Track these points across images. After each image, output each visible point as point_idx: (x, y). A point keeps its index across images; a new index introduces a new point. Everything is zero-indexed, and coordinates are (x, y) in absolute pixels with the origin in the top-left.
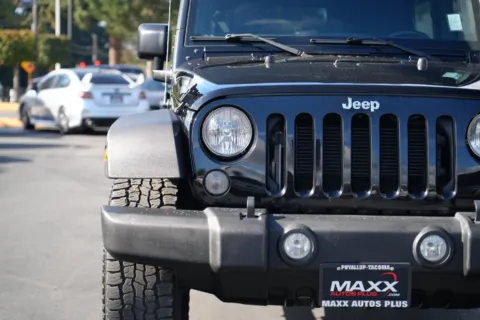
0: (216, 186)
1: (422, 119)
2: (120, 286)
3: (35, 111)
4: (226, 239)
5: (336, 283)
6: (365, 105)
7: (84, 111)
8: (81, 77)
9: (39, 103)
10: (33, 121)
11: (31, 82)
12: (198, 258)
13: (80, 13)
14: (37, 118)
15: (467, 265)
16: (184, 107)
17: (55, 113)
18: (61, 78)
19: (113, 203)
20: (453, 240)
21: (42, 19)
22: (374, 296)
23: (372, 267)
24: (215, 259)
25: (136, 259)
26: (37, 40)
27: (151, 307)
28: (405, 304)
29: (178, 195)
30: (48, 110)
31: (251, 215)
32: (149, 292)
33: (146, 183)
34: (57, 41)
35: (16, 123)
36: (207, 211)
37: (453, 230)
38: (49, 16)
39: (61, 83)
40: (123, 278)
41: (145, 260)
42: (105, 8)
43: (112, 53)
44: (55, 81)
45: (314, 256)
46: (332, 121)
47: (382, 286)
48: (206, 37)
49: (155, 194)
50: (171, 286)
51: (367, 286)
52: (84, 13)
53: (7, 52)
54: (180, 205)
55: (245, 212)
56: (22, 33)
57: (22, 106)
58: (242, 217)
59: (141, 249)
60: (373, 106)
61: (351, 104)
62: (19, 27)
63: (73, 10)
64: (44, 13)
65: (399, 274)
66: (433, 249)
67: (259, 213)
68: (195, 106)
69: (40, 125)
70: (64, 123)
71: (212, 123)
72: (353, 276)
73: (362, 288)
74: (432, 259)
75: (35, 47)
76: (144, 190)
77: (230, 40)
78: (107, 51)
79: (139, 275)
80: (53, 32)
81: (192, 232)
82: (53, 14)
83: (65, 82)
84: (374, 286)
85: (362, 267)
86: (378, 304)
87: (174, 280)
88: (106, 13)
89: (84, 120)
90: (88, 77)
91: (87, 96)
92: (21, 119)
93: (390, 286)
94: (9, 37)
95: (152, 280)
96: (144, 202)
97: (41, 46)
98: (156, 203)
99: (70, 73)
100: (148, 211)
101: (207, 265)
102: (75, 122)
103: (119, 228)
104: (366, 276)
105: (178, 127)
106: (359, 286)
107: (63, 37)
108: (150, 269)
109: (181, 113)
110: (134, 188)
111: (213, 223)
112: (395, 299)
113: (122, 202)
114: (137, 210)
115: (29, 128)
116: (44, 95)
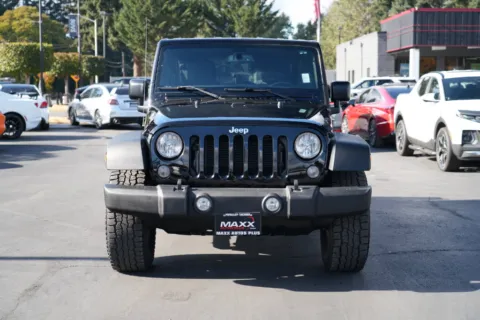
0: (163, 174)
1: (270, 137)
2: (114, 226)
3: (79, 113)
4: (166, 201)
5: (223, 223)
6: (241, 130)
7: (112, 113)
8: (110, 90)
9: (81, 107)
10: (77, 120)
11: (77, 89)
12: (153, 211)
13: (111, 38)
14: (81, 117)
15: (289, 213)
16: (147, 132)
17: (92, 114)
18: (96, 90)
19: (111, 182)
20: (282, 200)
21: (85, 43)
22: (242, 229)
23: (242, 215)
24: (161, 211)
25: (122, 212)
26: (81, 59)
27: (131, 237)
28: (259, 233)
29: (145, 178)
30: (88, 112)
31: (180, 188)
32: (130, 229)
33: (129, 172)
34: (96, 59)
35: (66, 121)
36: (158, 187)
37: (282, 195)
38: (90, 41)
39: (97, 94)
40: (116, 221)
41: (127, 212)
42: (130, 35)
43: (135, 67)
44: (92, 92)
45: (212, 209)
46: (224, 139)
47: (247, 224)
48: (167, 87)
49: (133, 178)
50: (141, 225)
51: (239, 224)
52: (115, 39)
53: (60, 69)
54: (146, 183)
55: (177, 187)
56: (70, 55)
57: (70, 108)
58: (175, 189)
59: (124, 206)
60: (245, 131)
61: (234, 130)
62: (68, 50)
63: (107, 37)
64: (86, 39)
65: (255, 218)
66: (273, 205)
67: (184, 188)
68: (153, 131)
69: (82, 122)
70: (98, 121)
71: (162, 140)
72: (232, 219)
73: (236, 225)
74: (272, 210)
75: (80, 65)
76: (127, 175)
77: (180, 90)
78: (132, 65)
79: (124, 220)
80: (93, 52)
81: (150, 198)
82: (93, 39)
83: (98, 93)
84: (243, 224)
85: (236, 215)
86: (245, 233)
87: (143, 222)
88: (130, 39)
89: (112, 119)
90: (114, 90)
91: (114, 102)
92: (70, 118)
93: (251, 224)
94: (61, 58)
95: (131, 223)
96: (127, 182)
97: (84, 64)
98: (133, 182)
99: (102, 87)
100: (130, 187)
101: (157, 215)
102: (106, 121)
103: (112, 196)
104: (239, 219)
105: (144, 143)
106: (235, 224)
107: (100, 57)
108: (130, 217)
109: (146, 135)
110: (122, 174)
111: (160, 193)
112: (253, 230)
113: (115, 182)
114: (123, 187)
115: (75, 124)
116: (85, 102)
